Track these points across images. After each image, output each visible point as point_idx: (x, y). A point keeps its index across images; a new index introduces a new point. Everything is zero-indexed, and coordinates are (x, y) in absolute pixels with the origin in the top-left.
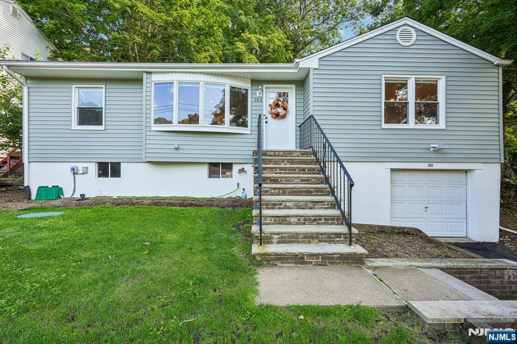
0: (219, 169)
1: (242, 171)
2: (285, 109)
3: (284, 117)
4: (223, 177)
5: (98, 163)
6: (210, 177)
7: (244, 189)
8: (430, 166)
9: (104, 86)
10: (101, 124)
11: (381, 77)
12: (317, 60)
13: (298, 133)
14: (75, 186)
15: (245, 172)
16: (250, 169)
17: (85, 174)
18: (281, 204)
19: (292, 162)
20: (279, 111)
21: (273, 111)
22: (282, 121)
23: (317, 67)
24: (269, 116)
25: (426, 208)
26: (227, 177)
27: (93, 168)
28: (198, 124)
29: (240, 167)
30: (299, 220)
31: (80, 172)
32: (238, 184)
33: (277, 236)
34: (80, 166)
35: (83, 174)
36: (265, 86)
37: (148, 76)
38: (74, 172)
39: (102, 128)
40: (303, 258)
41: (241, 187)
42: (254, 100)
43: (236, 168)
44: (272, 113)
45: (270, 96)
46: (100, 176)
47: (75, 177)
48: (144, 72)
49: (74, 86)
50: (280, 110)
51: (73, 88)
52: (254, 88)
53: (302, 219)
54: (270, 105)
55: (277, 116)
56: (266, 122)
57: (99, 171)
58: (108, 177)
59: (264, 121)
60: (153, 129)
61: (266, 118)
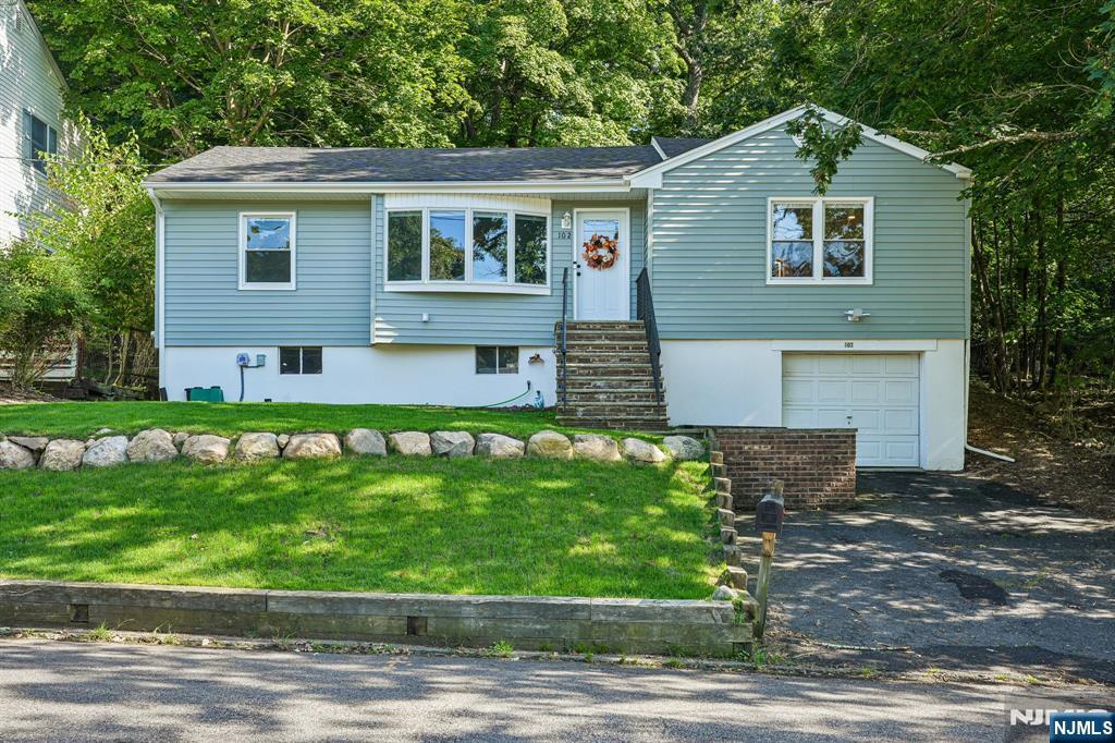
0: (493, 358)
1: (536, 359)
2: (612, 251)
3: (610, 264)
4: (500, 372)
5: (281, 347)
6: (478, 372)
7: (539, 392)
8: (849, 345)
9: (294, 213)
10: (288, 279)
11: (766, 201)
12: (660, 176)
13: (635, 292)
14: (243, 388)
15: (543, 361)
16: (549, 356)
17: (260, 368)
18: (590, 384)
19: (613, 338)
20: (600, 254)
21: (591, 254)
22: (606, 272)
23: (659, 186)
24: (584, 263)
25: (849, 418)
26: (510, 371)
27: (273, 357)
28: (463, 279)
29: (533, 353)
30: (609, 397)
31: (253, 362)
32: (529, 384)
33: (581, 409)
34: (252, 354)
35: (257, 367)
36: (576, 210)
37: (380, 199)
38: (243, 364)
39: (291, 286)
40: (606, 424)
41: (535, 388)
42: (556, 235)
43: (524, 356)
44: (587, 258)
45: (586, 226)
46: (283, 370)
47: (242, 373)
48: (373, 194)
49: (241, 214)
50: (603, 252)
51: (241, 218)
52: (558, 213)
53: (612, 396)
54: (585, 244)
55: (597, 263)
56: (579, 274)
57: (282, 363)
58: (298, 373)
59: (575, 272)
60: (387, 289)
61: (579, 266)
